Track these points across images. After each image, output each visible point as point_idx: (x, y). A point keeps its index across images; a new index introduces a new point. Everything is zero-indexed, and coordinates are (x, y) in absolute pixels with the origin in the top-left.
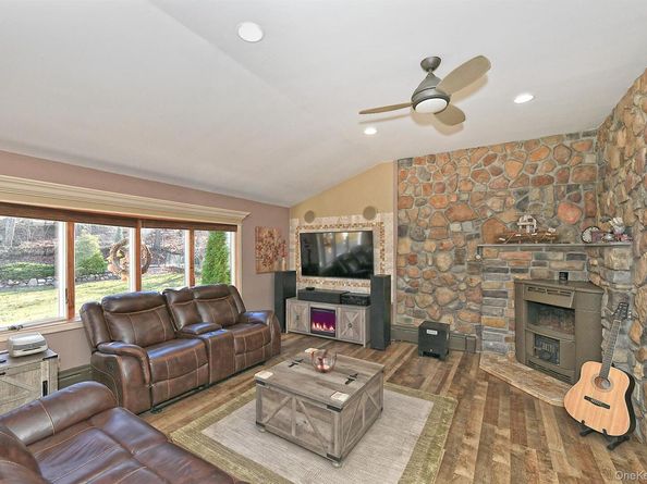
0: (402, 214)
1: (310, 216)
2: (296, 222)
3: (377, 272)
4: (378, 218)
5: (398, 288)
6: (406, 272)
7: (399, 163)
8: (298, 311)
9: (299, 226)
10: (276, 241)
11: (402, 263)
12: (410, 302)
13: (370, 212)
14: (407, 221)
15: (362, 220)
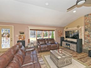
0: (86, 26)
1: (67, 28)
2: (65, 29)
3: (80, 38)
4: (80, 28)
5: (85, 42)
6: (87, 38)
7: (85, 16)
8: (64, 43)
9: (65, 30)
10: (61, 32)
11: (86, 36)
12: (88, 45)
13: (78, 27)
14: (87, 28)
15: (77, 28)
